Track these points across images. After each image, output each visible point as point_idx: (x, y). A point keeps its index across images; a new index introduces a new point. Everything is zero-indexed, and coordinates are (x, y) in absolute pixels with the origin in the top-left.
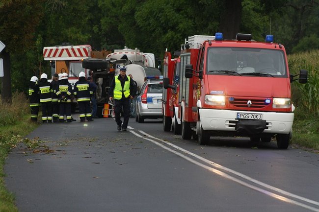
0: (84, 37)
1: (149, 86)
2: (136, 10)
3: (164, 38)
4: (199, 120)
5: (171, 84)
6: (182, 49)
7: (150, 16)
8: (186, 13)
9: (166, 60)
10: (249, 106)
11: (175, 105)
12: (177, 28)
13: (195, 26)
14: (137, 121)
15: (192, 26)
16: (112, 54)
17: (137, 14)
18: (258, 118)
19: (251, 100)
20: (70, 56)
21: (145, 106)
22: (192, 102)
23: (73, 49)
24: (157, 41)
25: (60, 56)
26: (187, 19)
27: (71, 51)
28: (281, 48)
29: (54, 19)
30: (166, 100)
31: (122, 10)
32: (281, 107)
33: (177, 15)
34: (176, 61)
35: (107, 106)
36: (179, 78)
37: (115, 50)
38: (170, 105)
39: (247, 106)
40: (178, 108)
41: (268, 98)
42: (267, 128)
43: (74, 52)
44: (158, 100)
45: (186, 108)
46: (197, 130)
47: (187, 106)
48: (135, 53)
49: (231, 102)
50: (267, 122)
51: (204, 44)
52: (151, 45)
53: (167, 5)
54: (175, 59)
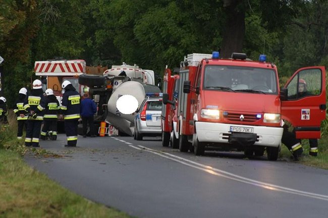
0: (77, 51)
1: (149, 103)
2: (136, 24)
3: (165, 55)
4: (195, 132)
5: (171, 100)
6: (181, 66)
7: (150, 30)
8: (189, 27)
9: (166, 77)
10: (242, 120)
11: (173, 119)
12: (179, 43)
13: (199, 41)
14: (135, 139)
15: (196, 41)
16: (109, 70)
17: (137, 27)
18: (250, 131)
19: (244, 115)
20: (63, 71)
21: (144, 123)
22: (189, 117)
23: (66, 64)
24: (157, 57)
25: (53, 71)
26: (190, 34)
27: (64, 66)
28: (273, 67)
29: (46, 31)
30: (165, 116)
31: (119, 22)
32: (271, 122)
33: (179, 29)
34: (176, 77)
35: (103, 125)
36: (178, 94)
37: (113, 66)
38: (169, 120)
39: (240, 120)
40: (176, 123)
41: (259, 113)
42: (258, 141)
43: (68, 67)
44: (157, 117)
45: (183, 122)
46: (193, 142)
47: (185, 120)
48: (133, 70)
49: (225, 116)
50: (258, 135)
51: (202, 61)
52: (151, 61)
53: (168, 18)
54: (175, 76)
